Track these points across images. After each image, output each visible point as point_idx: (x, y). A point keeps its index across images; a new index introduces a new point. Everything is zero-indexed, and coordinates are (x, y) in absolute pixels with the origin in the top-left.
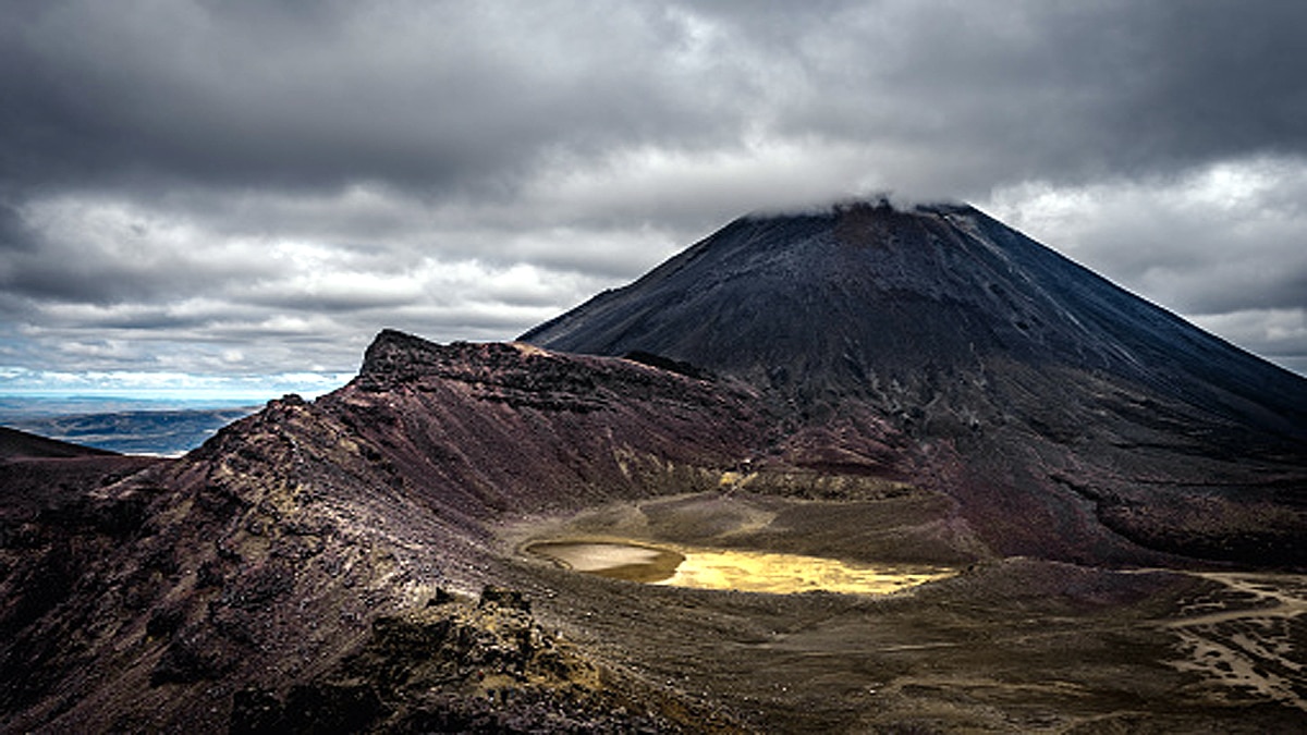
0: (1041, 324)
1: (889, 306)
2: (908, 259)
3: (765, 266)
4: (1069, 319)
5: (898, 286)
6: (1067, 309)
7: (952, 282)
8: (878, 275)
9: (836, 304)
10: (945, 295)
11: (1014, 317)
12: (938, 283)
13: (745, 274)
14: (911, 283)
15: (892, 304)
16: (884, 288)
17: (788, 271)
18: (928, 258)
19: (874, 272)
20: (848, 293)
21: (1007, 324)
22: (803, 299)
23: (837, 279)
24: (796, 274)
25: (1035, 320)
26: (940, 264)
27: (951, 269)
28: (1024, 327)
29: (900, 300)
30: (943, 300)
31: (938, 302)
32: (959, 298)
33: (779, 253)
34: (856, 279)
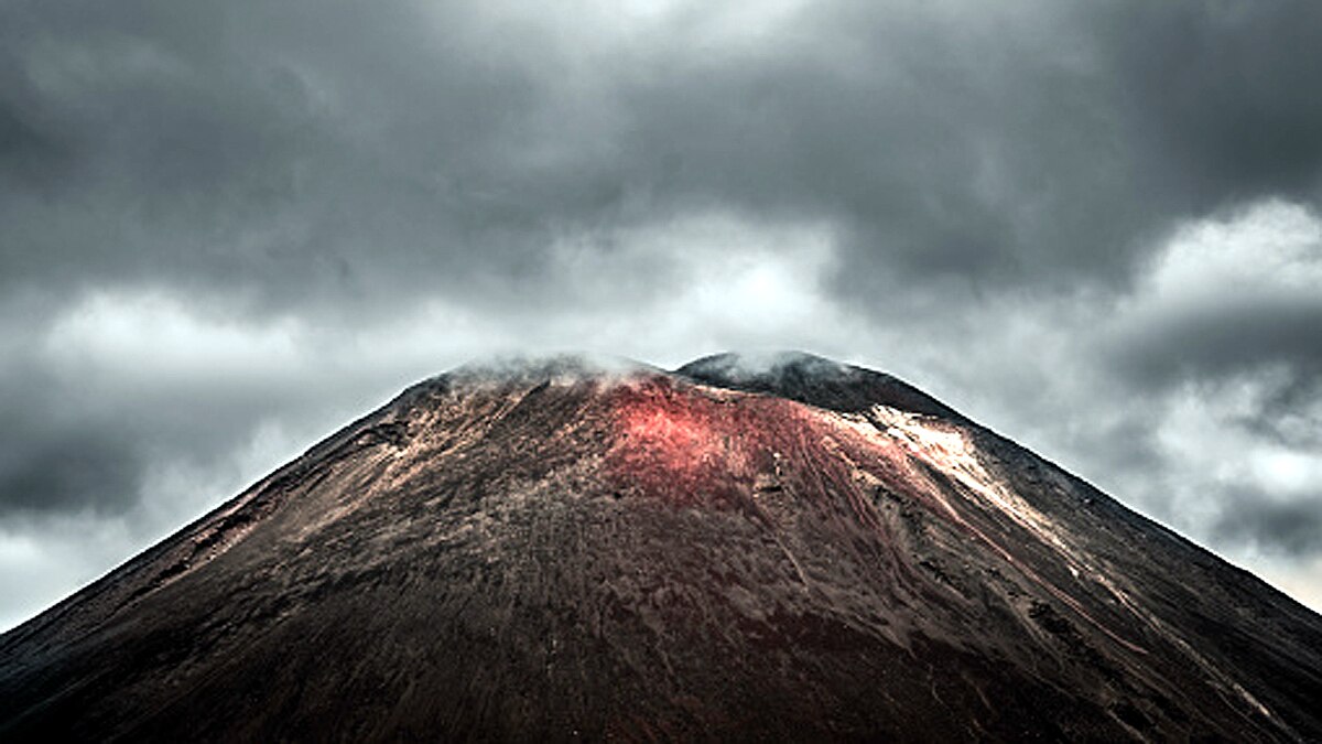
0: (1178, 716)
1: (776, 663)
2: (808, 538)
3: (421, 554)
4: (1246, 704)
5: (790, 607)
6: (1236, 677)
7: (931, 597)
8: (733, 578)
9: (628, 656)
10: (920, 634)
11: (1106, 695)
12: (900, 602)
13: (366, 576)
14: (826, 599)
15: (784, 658)
16: (758, 614)
17: (487, 568)
18: (863, 535)
19: (724, 568)
20: (658, 627)
21: (1094, 712)
22: (534, 644)
23: (624, 588)
24: (510, 575)
25: (1160, 701)
26: (896, 552)
27: (925, 564)
28: (1137, 721)
29: (803, 647)
30: (916, 647)
31: (902, 651)
32: (954, 641)
33: (458, 517)
34: (678, 589)
